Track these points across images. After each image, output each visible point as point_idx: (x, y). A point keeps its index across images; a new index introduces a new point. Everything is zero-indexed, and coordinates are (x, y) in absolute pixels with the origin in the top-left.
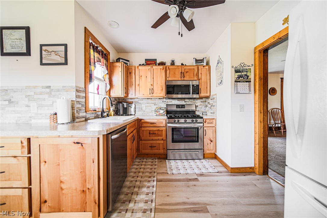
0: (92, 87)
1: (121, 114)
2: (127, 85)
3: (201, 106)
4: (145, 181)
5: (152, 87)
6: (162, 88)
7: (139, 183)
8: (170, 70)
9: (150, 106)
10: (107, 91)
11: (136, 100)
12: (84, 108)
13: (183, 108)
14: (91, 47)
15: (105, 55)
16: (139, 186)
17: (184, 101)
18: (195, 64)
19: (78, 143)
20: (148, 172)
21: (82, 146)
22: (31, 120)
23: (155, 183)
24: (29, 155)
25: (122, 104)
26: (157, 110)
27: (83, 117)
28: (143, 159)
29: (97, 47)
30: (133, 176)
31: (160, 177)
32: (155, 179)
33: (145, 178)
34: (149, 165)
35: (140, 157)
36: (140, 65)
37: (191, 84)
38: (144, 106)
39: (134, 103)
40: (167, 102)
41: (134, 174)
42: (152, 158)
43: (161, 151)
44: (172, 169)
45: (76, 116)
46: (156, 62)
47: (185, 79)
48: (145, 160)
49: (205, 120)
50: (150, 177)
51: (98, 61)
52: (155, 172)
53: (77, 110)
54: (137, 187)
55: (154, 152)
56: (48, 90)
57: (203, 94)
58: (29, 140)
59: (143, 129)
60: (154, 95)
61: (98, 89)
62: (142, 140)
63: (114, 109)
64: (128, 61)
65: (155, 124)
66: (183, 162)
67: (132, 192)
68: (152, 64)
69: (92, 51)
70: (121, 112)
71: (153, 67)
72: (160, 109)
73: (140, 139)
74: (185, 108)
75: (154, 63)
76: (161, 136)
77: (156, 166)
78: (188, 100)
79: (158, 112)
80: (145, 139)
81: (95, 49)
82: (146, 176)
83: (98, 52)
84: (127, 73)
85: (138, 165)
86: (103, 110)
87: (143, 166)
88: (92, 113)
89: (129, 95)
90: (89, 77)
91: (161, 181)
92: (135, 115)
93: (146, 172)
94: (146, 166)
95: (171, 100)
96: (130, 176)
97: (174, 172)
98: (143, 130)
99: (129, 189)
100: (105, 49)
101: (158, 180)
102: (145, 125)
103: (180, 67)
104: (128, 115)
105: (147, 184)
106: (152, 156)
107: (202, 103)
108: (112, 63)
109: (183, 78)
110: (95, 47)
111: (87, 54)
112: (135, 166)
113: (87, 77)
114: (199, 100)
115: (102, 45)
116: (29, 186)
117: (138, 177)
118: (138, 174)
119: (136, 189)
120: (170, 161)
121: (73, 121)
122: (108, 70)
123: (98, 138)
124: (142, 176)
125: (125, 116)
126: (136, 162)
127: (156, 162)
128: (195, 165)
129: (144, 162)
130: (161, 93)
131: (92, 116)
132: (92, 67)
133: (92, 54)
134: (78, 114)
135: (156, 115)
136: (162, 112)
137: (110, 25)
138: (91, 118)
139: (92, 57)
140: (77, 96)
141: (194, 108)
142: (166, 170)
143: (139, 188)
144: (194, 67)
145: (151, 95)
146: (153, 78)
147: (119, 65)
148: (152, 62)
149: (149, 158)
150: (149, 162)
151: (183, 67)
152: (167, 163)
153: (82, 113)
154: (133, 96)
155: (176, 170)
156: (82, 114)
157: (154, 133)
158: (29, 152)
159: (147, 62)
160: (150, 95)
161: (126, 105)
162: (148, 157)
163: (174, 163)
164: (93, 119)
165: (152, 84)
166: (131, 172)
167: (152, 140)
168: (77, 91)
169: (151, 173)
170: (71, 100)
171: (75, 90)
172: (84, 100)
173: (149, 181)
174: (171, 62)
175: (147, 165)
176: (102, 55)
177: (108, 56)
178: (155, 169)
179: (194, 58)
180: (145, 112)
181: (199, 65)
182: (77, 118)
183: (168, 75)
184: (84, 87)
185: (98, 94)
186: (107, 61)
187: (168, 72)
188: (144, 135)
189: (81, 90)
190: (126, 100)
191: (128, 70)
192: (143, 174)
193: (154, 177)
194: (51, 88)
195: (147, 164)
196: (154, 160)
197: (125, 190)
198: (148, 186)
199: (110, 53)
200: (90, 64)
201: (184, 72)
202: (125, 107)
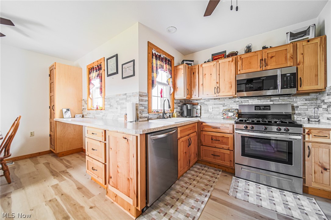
0: (155, 91)
1: (185, 116)
2: (190, 85)
3: (306, 107)
4: (197, 192)
5: (218, 85)
6: (230, 85)
7: (189, 191)
8: (243, 60)
9: (218, 108)
10: (171, 93)
11: (202, 101)
12: (147, 110)
13: (266, 110)
14: (154, 57)
15: (169, 61)
16: (188, 195)
17: (269, 100)
18: (289, 42)
19: (125, 138)
20: (204, 183)
21: (128, 141)
22: (118, 118)
23: (206, 199)
24: (105, 142)
25: (186, 106)
26: (224, 112)
27: (146, 117)
28: (205, 167)
29: (160, 56)
30: (186, 182)
31: (216, 195)
32: (209, 194)
33: (198, 189)
34: (209, 175)
35: (202, 164)
36: (205, 62)
37: (279, 73)
38: (210, 108)
39: (200, 105)
40: (240, 102)
41: (188, 180)
42: (216, 169)
43: (227, 164)
44: (237, 190)
45: (139, 116)
46: (226, 54)
47: (268, 68)
48: (206, 169)
49: (307, 131)
50: (203, 190)
51: (160, 68)
52: (211, 186)
53: (140, 112)
54: (185, 195)
55: (217, 162)
56: (125, 97)
57: (305, 87)
58: (105, 131)
59: (204, 133)
60: (220, 94)
61: (161, 93)
62: (203, 145)
63: (180, 111)
64: (193, 61)
65: (218, 129)
66: (259, 187)
67: (178, 197)
68: (220, 58)
69: (154, 60)
70: (185, 114)
71: (219, 61)
72: (229, 111)
73: (200, 144)
74: (270, 110)
75: (222, 56)
76: (227, 144)
77: (216, 180)
78: (278, 98)
79: (225, 115)
80: (206, 145)
81: (158, 57)
82: (199, 187)
83: (162, 59)
84: (191, 74)
85: (196, 172)
86: (164, 112)
87: (201, 175)
88: (155, 114)
89: (193, 96)
90: (151, 83)
91: (215, 200)
92: (201, 117)
93: (201, 183)
94: (204, 176)
95: (248, 99)
96: (183, 181)
97: (239, 195)
98: (204, 135)
99: (177, 193)
100: (169, 55)
101: (211, 197)
102: (206, 129)
103: (259, 53)
104: (192, 117)
105: (196, 196)
106: (216, 166)
107: (307, 102)
108: (176, 66)
109: (264, 67)
110: (158, 56)
111: (150, 63)
112: (193, 172)
113: (149, 83)
114: (301, 97)
115: (165, 52)
116: (105, 163)
117: (191, 184)
118: (193, 182)
119: (183, 197)
120: (238, 179)
121: (137, 120)
122: (171, 74)
123: (137, 137)
124: (195, 185)
125: (189, 117)
126: (196, 168)
127: (218, 174)
128: (281, 200)
129: (205, 170)
130: (229, 92)
131: (154, 117)
132: (155, 74)
133: (154, 63)
134: (141, 115)
135: (223, 118)
136: (230, 114)
137: (169, 31)
138: (153, 118)
139: (154, 65)
140: (141, 100)
141: (289, 111)
142: (228, 188)
143: (187, 197)
144: (286, 46)
145: (218, 95)
146: (219, 75)
147: (181, 67)
148: (220, 55)
149: (211, 168)
150: (210, 172)
151: (265, 50)
152: (233, 181)
153: (145, 113)
154: (197, 97)
155: (243, 194)
156: (145, 115)
157: (218, 139)
158: (105, 140)
159: (214, 57)
160: (215, 95)
161: (190, 107)
162: (210, 166)
163: (244, 183)
164: (155, 119)
165: (218, 81)
166: (186, 177)
167: (215, 147)
168: (140, 96)
169: (207, 185)
170: (135, 103)
171: (138, 95)
172: (147, 103)
173: (201, 194)
174: (246, 49)
175: (206, 175)
176: (165, 61)
177: (172, 61)
178: (214, 182)
179: (287, 33)
180: (211, 114)
181: (297, 41)
182: (140, 118)
183: (240, 67)
184: (146, 92)
185: (162, 97)
186: (171, 66)
187: (239, 63)
188: (205, 140)
189: (144, 94)
190: (192, 101)
191: (192, 70)
192: (197, 183)
193: (208, 192)
194: (127, 95)
195: (207, 173)
196: (218, 172)
197: (173, 193)
198: (197, 199)
199: (174, 58)
200: (153, 72)
201: (266, 58)
202: (189, 108)
